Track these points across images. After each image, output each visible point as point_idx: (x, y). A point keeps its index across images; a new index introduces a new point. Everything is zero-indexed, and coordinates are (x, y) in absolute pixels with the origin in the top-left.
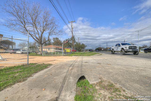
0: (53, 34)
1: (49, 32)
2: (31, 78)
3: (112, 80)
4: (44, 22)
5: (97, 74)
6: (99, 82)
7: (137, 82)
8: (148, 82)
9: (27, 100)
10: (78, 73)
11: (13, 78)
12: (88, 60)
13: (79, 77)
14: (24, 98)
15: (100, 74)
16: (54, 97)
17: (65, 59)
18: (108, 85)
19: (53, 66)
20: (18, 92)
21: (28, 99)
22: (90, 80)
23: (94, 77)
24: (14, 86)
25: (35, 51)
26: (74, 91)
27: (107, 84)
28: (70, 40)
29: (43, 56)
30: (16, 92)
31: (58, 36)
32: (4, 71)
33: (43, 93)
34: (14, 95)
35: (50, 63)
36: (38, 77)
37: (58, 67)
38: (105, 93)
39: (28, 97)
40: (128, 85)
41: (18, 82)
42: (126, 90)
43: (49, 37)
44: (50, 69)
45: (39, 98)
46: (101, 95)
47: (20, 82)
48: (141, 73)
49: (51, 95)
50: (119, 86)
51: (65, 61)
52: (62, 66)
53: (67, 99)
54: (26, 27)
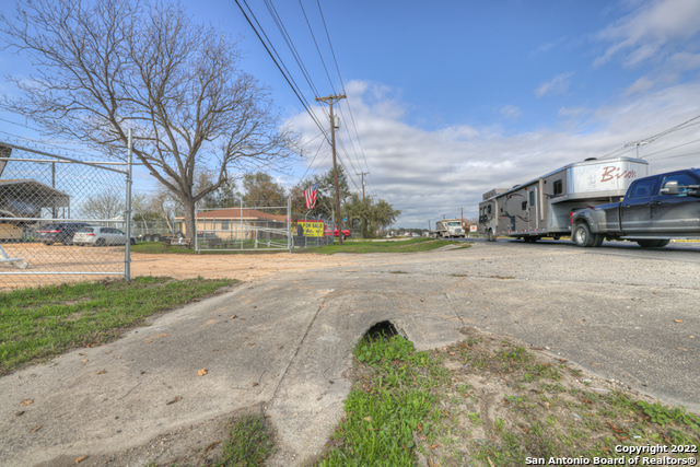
0: (246, 151)
1: (227, 144)
2: (141, 330)
3: (518, 337)
4: (202, 99)
5: (451, 313)
6: (461, 346)
7: (636, 339)
8: (688, 336)
9: (121, 410)
10: (361, 311)
11: (59, 328)
12: (409, 265)
13: (369, 327)
14: (108, 403)
15: (461, 315)
16: (248, 401)
17: (302, 265)
18: (500, 354)
19: (242, 288)
20: (79, 382)
21: (130, 407)
22: (419, 338)
23: (436, 326)
24: (63, 360)
25: (159, 235)
26: (343, 380)
27: (497, 350)
28: (323, 187)
29: (197, 253)
30: (73, 380)
31: (266, 162)
32: (16, 302)
33: (196, 385)
34: (62, 392)
35: (231, 276)
36: (174, 328)
37: (266, 289)
38: (490, 385)
39: (127, 400)
40: (593, 353)
41: (81, 346)
42: (585, 371)
43: (224, 169)
44: (229, 299)
45: (178, 404)
46: (469, 391)
47: (91, 343)
48: (655, 303)
49: (236, 394)
50: (554, 356)
51: (300, 271)
52: (288, 286)
53: (310, 410)
54: (118, 119)
